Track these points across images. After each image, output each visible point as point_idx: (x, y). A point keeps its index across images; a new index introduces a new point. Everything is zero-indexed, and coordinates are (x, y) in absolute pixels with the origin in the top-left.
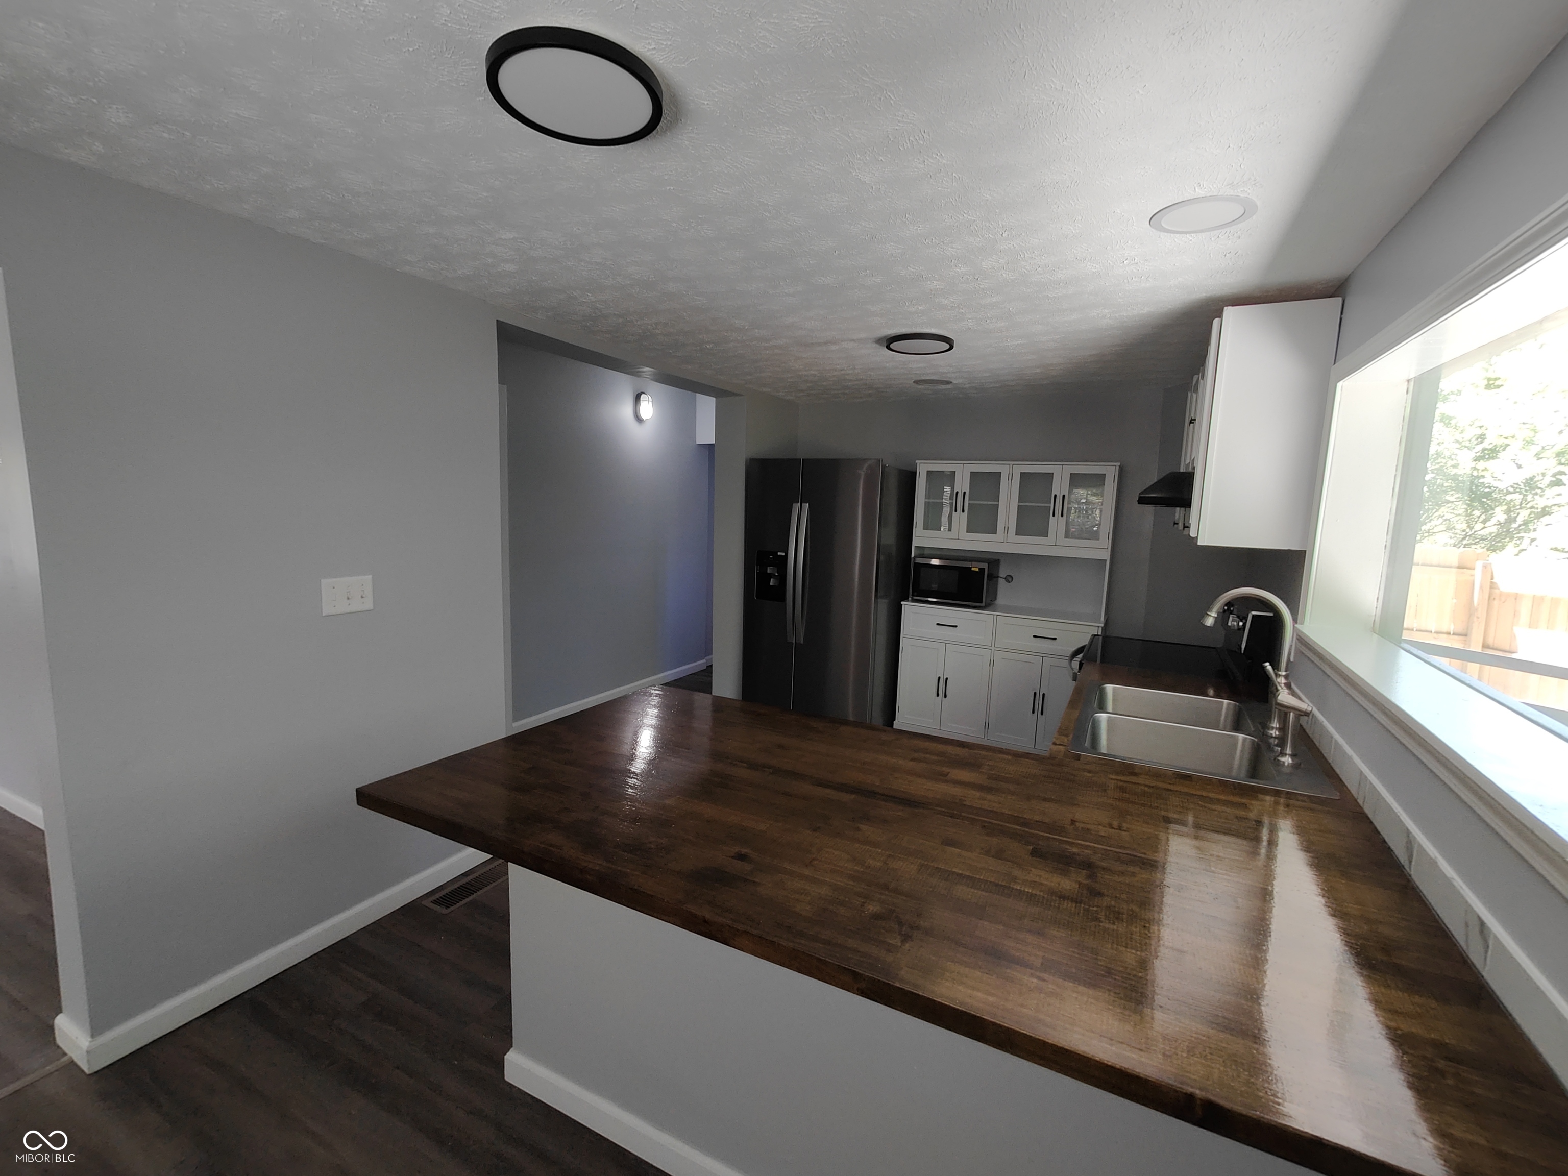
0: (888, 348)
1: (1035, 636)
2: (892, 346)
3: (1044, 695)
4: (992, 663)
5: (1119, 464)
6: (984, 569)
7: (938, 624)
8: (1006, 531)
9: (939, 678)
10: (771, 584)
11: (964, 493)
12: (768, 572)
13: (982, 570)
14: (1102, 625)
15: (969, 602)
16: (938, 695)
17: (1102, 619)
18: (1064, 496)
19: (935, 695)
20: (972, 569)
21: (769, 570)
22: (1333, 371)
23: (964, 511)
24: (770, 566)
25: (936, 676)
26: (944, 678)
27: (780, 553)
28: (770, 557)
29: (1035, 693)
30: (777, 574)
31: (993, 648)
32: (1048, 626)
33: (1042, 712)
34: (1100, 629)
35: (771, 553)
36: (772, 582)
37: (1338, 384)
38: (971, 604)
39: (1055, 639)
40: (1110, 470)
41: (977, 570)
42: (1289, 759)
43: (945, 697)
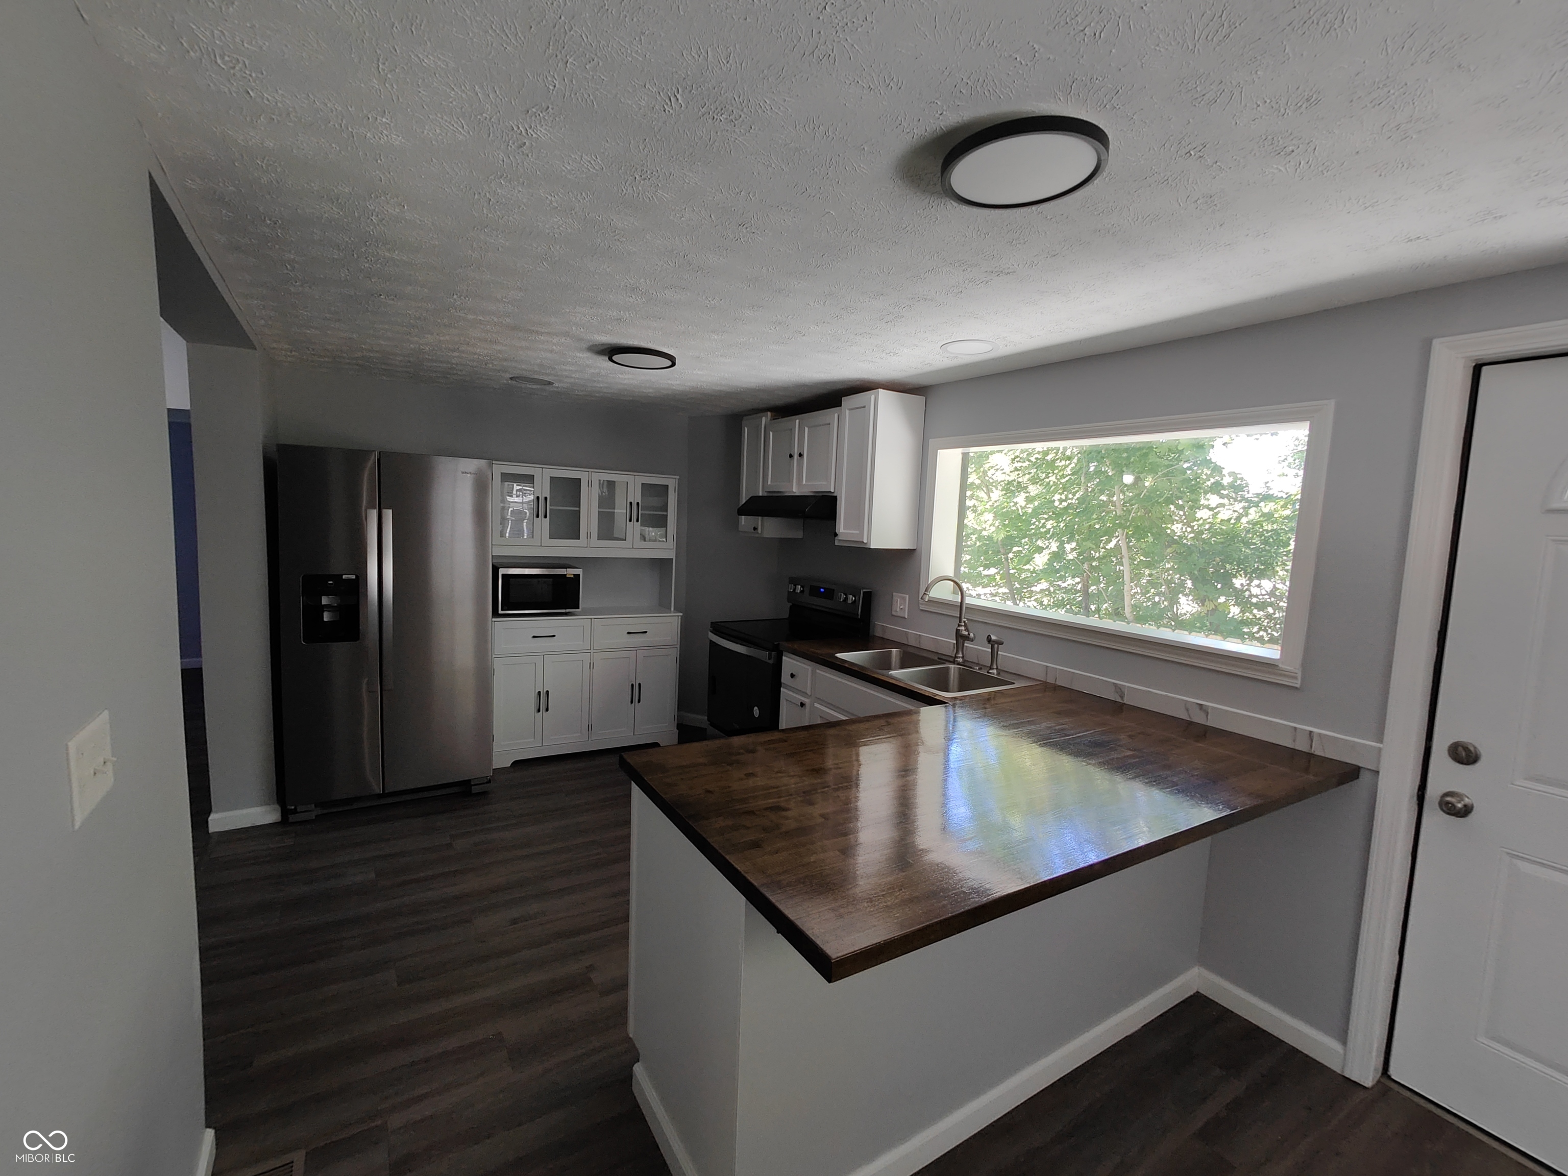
0: (611, 360)
1: (629, 633)
2: (614, 358)
3: (640, 684)
4: (591, 666)
5: (678, 477)
6: (579, 575)
7: (534, 637)
8: (589, 536)
9: (539, 693)
10: (325, 619)
11: (546, 498)
12: (323, 604)
13: (577, 576)
14: (681, 614)
15: (566, 609)
16: (539, 711)
17: (672, 609)
18: (638, 504)
19: (536, 710)
20: (568, 576)
21: (325, 601)
22: (932, 442)
23: (546, 517)
24: (327, 595)
25: (537, 691)
26: (545, 691)
27: (347, 576)
28: (330, 582)
29: (632, 685)
30: (336, 605)
31: (592, 651)
32: (637, 622)
33: (639, 701)
34: (680, 617)
35: (331, 577)
36: (326, 617)
37: (939, 451)
38: (568, 610)
39: (646, 632)
40: (671, 482)
41: (572, 576)
42: (995, 671)
43: (547, 710)
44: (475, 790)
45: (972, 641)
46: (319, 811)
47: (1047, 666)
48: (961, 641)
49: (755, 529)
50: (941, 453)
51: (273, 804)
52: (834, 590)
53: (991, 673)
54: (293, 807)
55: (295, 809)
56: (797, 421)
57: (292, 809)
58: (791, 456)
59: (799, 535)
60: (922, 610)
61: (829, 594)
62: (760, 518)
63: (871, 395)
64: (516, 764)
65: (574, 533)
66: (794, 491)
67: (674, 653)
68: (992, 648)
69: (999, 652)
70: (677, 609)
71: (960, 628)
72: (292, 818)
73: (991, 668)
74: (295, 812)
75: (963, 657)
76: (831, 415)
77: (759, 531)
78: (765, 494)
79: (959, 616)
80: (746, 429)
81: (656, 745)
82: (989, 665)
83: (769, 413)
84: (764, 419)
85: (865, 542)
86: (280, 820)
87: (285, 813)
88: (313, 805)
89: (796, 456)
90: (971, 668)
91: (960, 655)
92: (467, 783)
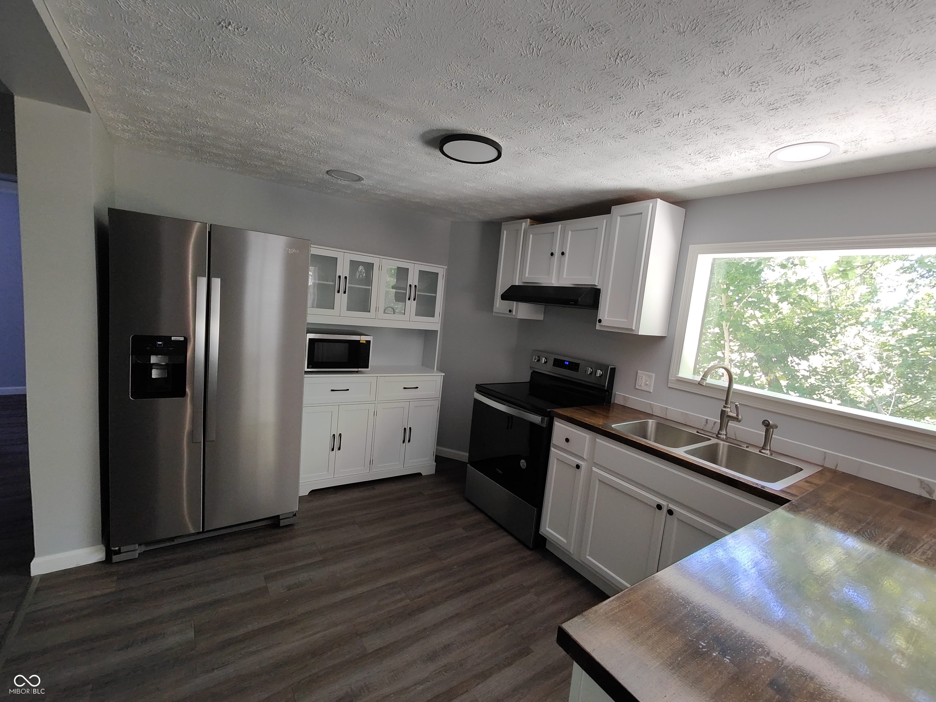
0: (441, 149)
1: (404, 388)
2: (446, 146)
3: (410, 428)
4: (375, 414)
5: (446, 267)
6: (370, 341)
7: (332, 390)
8: (377, 309)
9: (334, 435)
10: (153, 377)
11: (346, 278)
12: (152, 362)
13: (368, 342)
14: (444, 374)
15: (358, 368)
16: (333, 450)
17: (435, 369)
18: (416, 286)
19: (331, 450)
20: (361, 342)
21: (154, 359)
22: (692, 248)
23: (345, 292)
24: (156, 354)
25: (332, 434)
26: (338, 434)
27: (175, 338)
28: (159, 343)
29: (405, 429)
30: (164, 364)
31: (376, 402)
32: (411, 380)
33: (409, 441)
34: (442, 377)
35: (160, 338)
36: (155, 374)
37: (699, 255)
38: (360, 369)
39: (417, 388)
40: (441, 271)
41: (365, 342)
42: (768, 452)
43: (339, 449)
44: (282, 523)
45: (740, 421)
46: (143, 549)
47: (825, 452)
48: (726, 419)
49: (510, 311)
50: (700, 256)
51: (99, 545)
52: (579, 364)
53: (762, 453)
54: (117, 548)
55: (119, 549)
56: (560, 226)
57: (116, 550)
58: (552, 254)
59: (540, 317)
60: (670, 388)
61: (574, 366)
62: (515, 302)
63: (650, 204)
64: (314, 492)
65: (365, 308)
66: (553, 283)
67: (437, 404)
68: (767, 431)
69: (773, 436)
70: (440, 370)
71: (726, 409)
72: (116, 558)
73: (763, 448)
74: (119, 552)
75: (726, 435)
76: (601, 221)
77: (514, 313)
78: (521, 284)
79: (725, 399)
80: (505, 232)
81: (419, 474)
82: (762, 446)
83: (528, 219)
84: (524, 224)
85: (634, 329)
86: (104, 559)
87: (109, 553)
88: (137, 545)
89: (557, 254)
90: (740, 446)
91: (724, 432)
92: (277, 518)
